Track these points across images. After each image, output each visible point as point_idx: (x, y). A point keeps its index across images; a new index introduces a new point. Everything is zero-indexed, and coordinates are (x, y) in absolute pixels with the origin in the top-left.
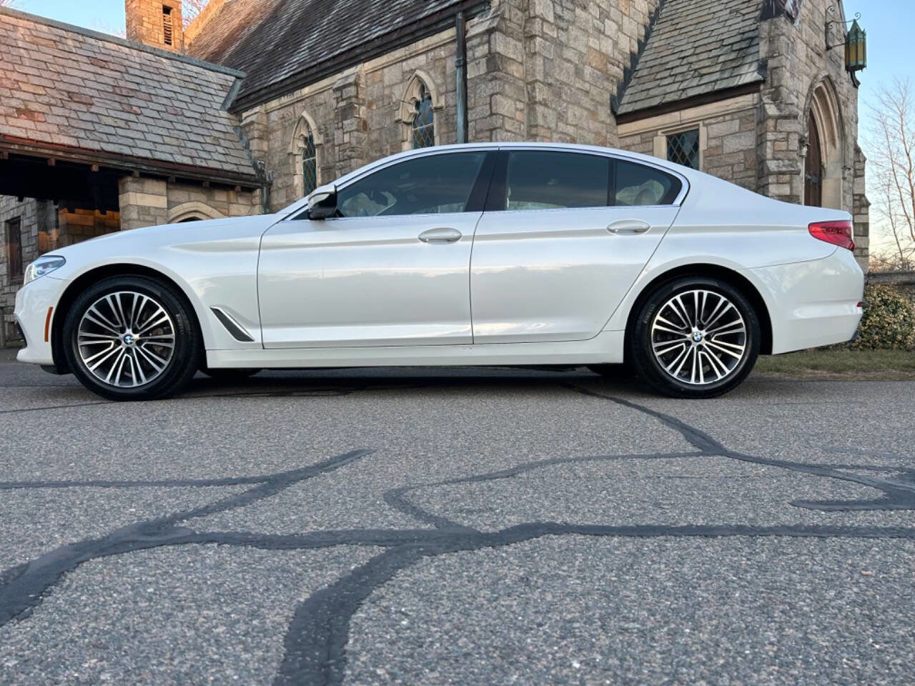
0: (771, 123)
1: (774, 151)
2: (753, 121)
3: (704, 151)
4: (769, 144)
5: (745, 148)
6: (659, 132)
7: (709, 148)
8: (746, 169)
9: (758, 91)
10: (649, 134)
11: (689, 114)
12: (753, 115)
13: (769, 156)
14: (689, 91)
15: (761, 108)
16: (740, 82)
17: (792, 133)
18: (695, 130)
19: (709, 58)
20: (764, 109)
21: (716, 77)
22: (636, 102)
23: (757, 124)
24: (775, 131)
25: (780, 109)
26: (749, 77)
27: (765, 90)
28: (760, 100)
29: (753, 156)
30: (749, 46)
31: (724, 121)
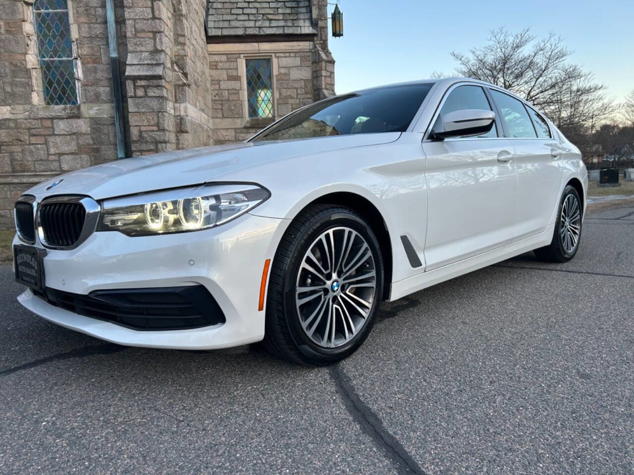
0: (324, 64)
1: (326, 84)
2: (309, 61)
3: (276, 75)
4: (323, 78)
5: (305, 78)
6: (242, 56)
7: (280, 74)
8: (306, 93)
9: (313, 41)
10: (234, 56)
11: (266, 47)
12: (309, 56)
13: (323, 87)
14: (265, 29)
15: (315, 53)
16: (303, 32)
17: (332, 73)
18: (270, 59)
19: (270, 8)
20: (319, 53)
21: (282, 23)
22: (222, 28)
23: (313, 63)
24: (326, 70)
25: (327, 56)
26: (307, 29)
27: (317, 41)
28: (315, 47)
29: (311, 85)
30: (298, 7)
31: (290, 57)
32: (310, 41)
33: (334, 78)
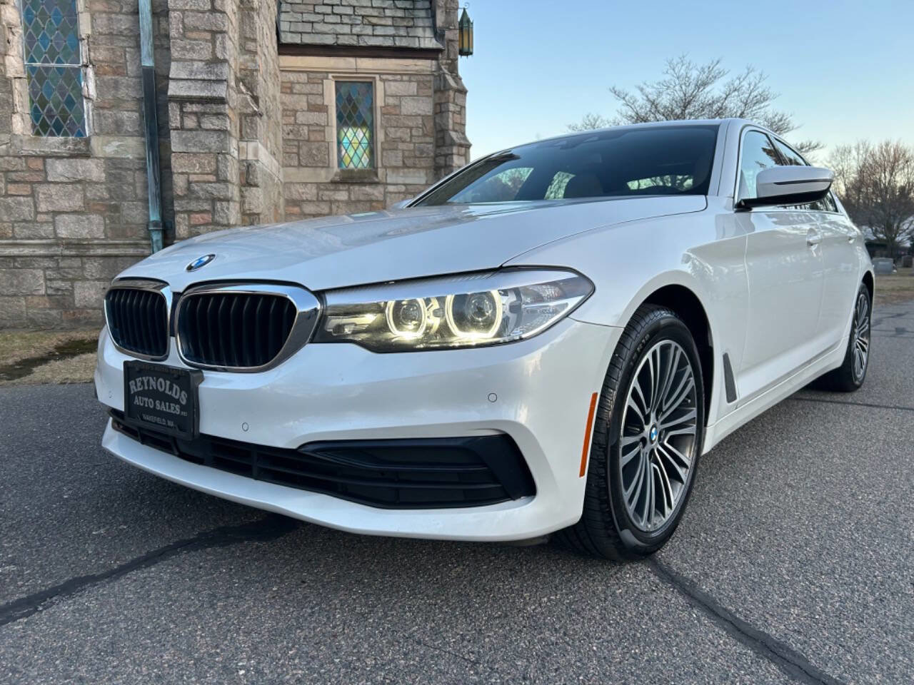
0: (451, 93)
1: (454, 123)
2: (430, 88)
3: (381, 107)
4: (451, 114)
5: (423, 113)
6: (330, 76)
7: (386, 105)
8: (425, 135)
9: (437, 59)
10: (318, 75)
11: (366, 64)
12: (430, 81)
13: (451, 127)
14: (366, 39)
15: (440, 77)
16: (422, 46)
17: (463, 107)
18: (371, 83)
19: (372, 7)
20: (445, 78)
21: (391, 31)
22: (301, 33)
23: (435, 92)
24: (454, 103)
25: (456, 82)
26: (429, 43)
27: (443, 60)
28: (440, 69)
29: (432, 124)
30: (414, 9)
31: (402, 81)
32: (432, 59)
33: (465, 115)
